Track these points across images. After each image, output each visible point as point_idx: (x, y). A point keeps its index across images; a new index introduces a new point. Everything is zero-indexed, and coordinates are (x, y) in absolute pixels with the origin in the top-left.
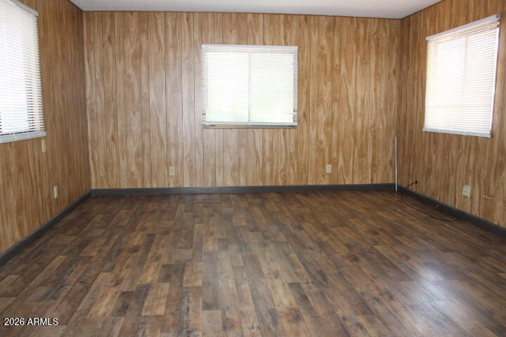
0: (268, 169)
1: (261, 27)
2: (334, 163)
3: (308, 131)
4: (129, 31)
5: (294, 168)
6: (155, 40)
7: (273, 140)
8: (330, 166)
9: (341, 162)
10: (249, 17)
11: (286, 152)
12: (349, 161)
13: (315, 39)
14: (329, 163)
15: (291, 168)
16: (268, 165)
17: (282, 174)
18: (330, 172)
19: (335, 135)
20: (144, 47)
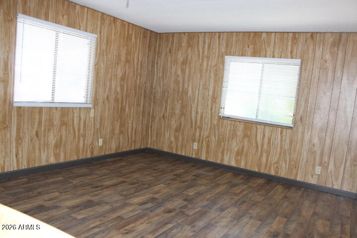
0: (264, 160)
1: (272, 44)
2: (325, 166)
3: (303, 133)
4: (181, 46)
5: (286, 163)
6: (196, 52)
7: (271, 135)
8: (320, 168)
9: (331, 167)
10: (264, 35)
11: (281, 148)
12: (340, 167)
13: (318, 53)
14: (320, 165)
15: (283, 162)
16: (264, 155)
17: (275, 165)
18: (319, 173)
19: (328, 141)
20: (189, 57)
